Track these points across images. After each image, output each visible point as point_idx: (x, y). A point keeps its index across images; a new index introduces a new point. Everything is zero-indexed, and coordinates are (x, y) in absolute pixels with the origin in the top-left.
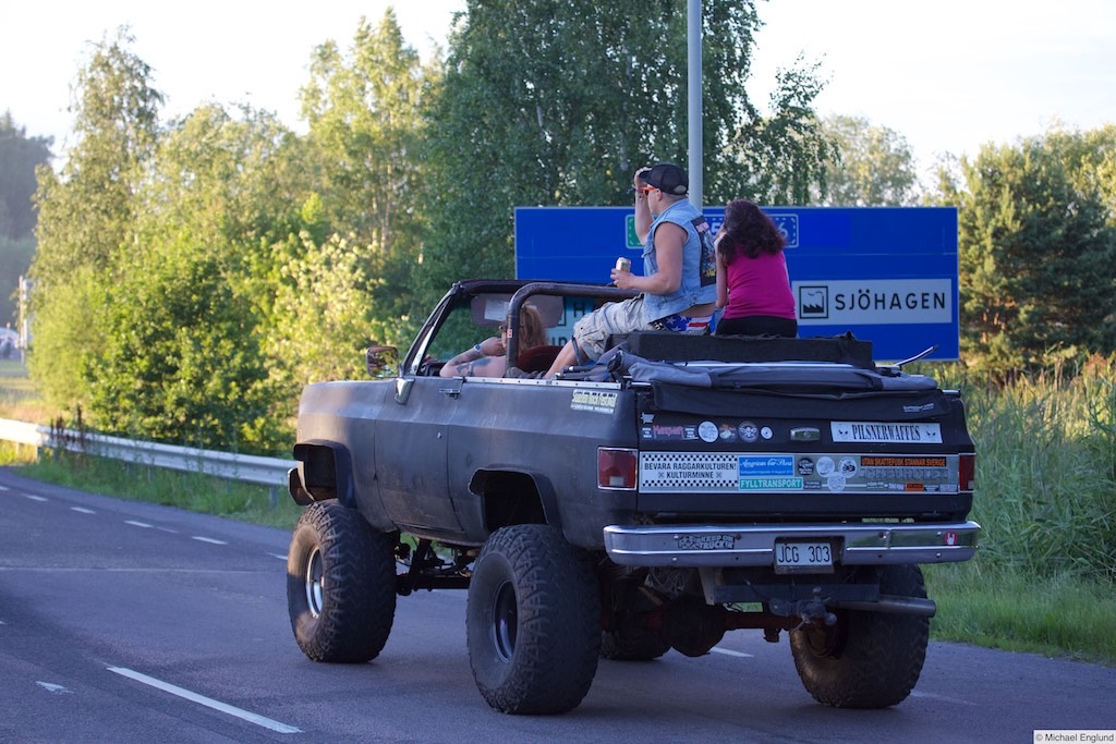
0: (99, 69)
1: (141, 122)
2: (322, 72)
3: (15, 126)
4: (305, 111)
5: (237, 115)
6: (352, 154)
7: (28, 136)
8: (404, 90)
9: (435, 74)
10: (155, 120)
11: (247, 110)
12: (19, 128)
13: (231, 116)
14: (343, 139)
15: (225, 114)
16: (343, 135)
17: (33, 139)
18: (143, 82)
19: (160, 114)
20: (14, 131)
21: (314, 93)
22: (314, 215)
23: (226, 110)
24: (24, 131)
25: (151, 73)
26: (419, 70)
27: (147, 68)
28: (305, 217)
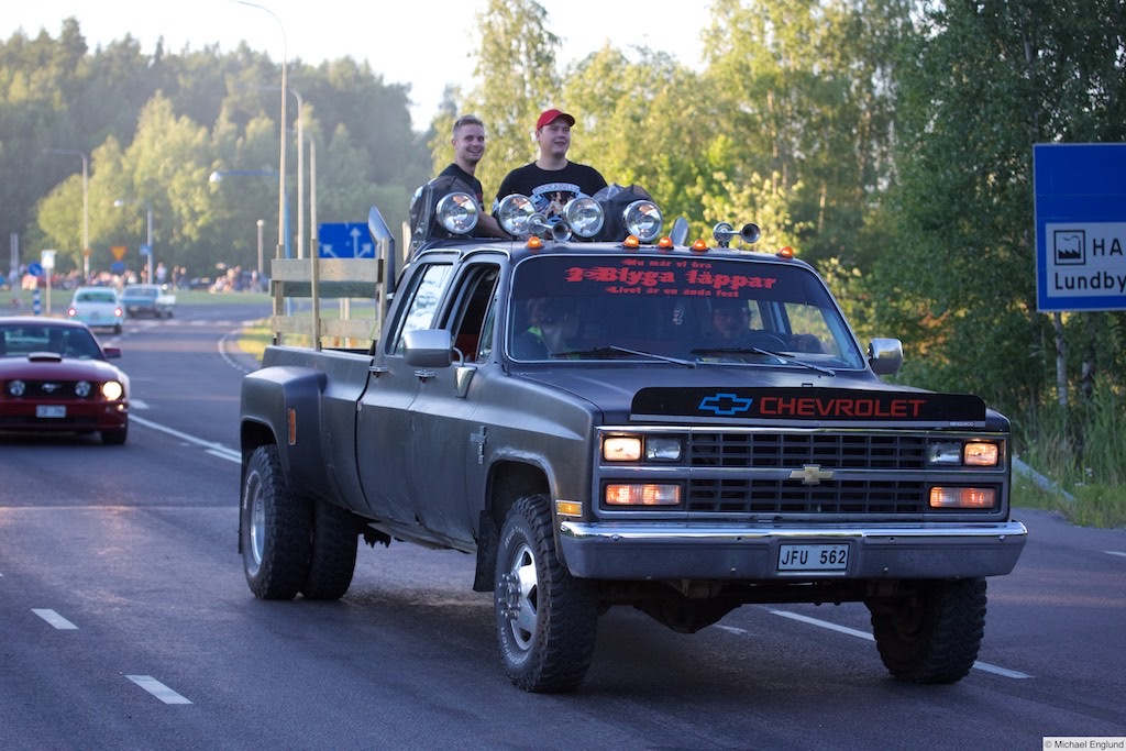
0: (496, 12)
1: (539, 65)
2: (723, 13)
3: (373, 73)
4: (705, 51)
5: (635, 58)
6: (753, 96)
7: (386, 83)
8: (804, 31)
9: (837, 14)
10: (552, 63)
11: (643, 52)
12: (377, 75)
13: (629, 59)
14: (743, 80)
15: (622, 57)
16: (742, 77)
17: (391, 86)
18: (539, 23)
19: (557, 57)
20: (372, 77)
21: (717, 33)
22: (721, 158)
23: (623, 53)
24: (381, 78)
25: (547, 16)
26: (818, 9)
27: (544, 13)
28: (712, 161)
